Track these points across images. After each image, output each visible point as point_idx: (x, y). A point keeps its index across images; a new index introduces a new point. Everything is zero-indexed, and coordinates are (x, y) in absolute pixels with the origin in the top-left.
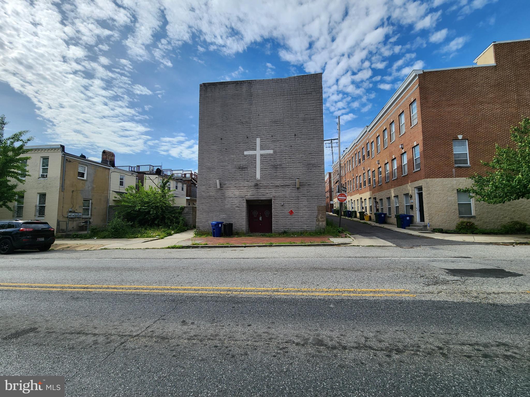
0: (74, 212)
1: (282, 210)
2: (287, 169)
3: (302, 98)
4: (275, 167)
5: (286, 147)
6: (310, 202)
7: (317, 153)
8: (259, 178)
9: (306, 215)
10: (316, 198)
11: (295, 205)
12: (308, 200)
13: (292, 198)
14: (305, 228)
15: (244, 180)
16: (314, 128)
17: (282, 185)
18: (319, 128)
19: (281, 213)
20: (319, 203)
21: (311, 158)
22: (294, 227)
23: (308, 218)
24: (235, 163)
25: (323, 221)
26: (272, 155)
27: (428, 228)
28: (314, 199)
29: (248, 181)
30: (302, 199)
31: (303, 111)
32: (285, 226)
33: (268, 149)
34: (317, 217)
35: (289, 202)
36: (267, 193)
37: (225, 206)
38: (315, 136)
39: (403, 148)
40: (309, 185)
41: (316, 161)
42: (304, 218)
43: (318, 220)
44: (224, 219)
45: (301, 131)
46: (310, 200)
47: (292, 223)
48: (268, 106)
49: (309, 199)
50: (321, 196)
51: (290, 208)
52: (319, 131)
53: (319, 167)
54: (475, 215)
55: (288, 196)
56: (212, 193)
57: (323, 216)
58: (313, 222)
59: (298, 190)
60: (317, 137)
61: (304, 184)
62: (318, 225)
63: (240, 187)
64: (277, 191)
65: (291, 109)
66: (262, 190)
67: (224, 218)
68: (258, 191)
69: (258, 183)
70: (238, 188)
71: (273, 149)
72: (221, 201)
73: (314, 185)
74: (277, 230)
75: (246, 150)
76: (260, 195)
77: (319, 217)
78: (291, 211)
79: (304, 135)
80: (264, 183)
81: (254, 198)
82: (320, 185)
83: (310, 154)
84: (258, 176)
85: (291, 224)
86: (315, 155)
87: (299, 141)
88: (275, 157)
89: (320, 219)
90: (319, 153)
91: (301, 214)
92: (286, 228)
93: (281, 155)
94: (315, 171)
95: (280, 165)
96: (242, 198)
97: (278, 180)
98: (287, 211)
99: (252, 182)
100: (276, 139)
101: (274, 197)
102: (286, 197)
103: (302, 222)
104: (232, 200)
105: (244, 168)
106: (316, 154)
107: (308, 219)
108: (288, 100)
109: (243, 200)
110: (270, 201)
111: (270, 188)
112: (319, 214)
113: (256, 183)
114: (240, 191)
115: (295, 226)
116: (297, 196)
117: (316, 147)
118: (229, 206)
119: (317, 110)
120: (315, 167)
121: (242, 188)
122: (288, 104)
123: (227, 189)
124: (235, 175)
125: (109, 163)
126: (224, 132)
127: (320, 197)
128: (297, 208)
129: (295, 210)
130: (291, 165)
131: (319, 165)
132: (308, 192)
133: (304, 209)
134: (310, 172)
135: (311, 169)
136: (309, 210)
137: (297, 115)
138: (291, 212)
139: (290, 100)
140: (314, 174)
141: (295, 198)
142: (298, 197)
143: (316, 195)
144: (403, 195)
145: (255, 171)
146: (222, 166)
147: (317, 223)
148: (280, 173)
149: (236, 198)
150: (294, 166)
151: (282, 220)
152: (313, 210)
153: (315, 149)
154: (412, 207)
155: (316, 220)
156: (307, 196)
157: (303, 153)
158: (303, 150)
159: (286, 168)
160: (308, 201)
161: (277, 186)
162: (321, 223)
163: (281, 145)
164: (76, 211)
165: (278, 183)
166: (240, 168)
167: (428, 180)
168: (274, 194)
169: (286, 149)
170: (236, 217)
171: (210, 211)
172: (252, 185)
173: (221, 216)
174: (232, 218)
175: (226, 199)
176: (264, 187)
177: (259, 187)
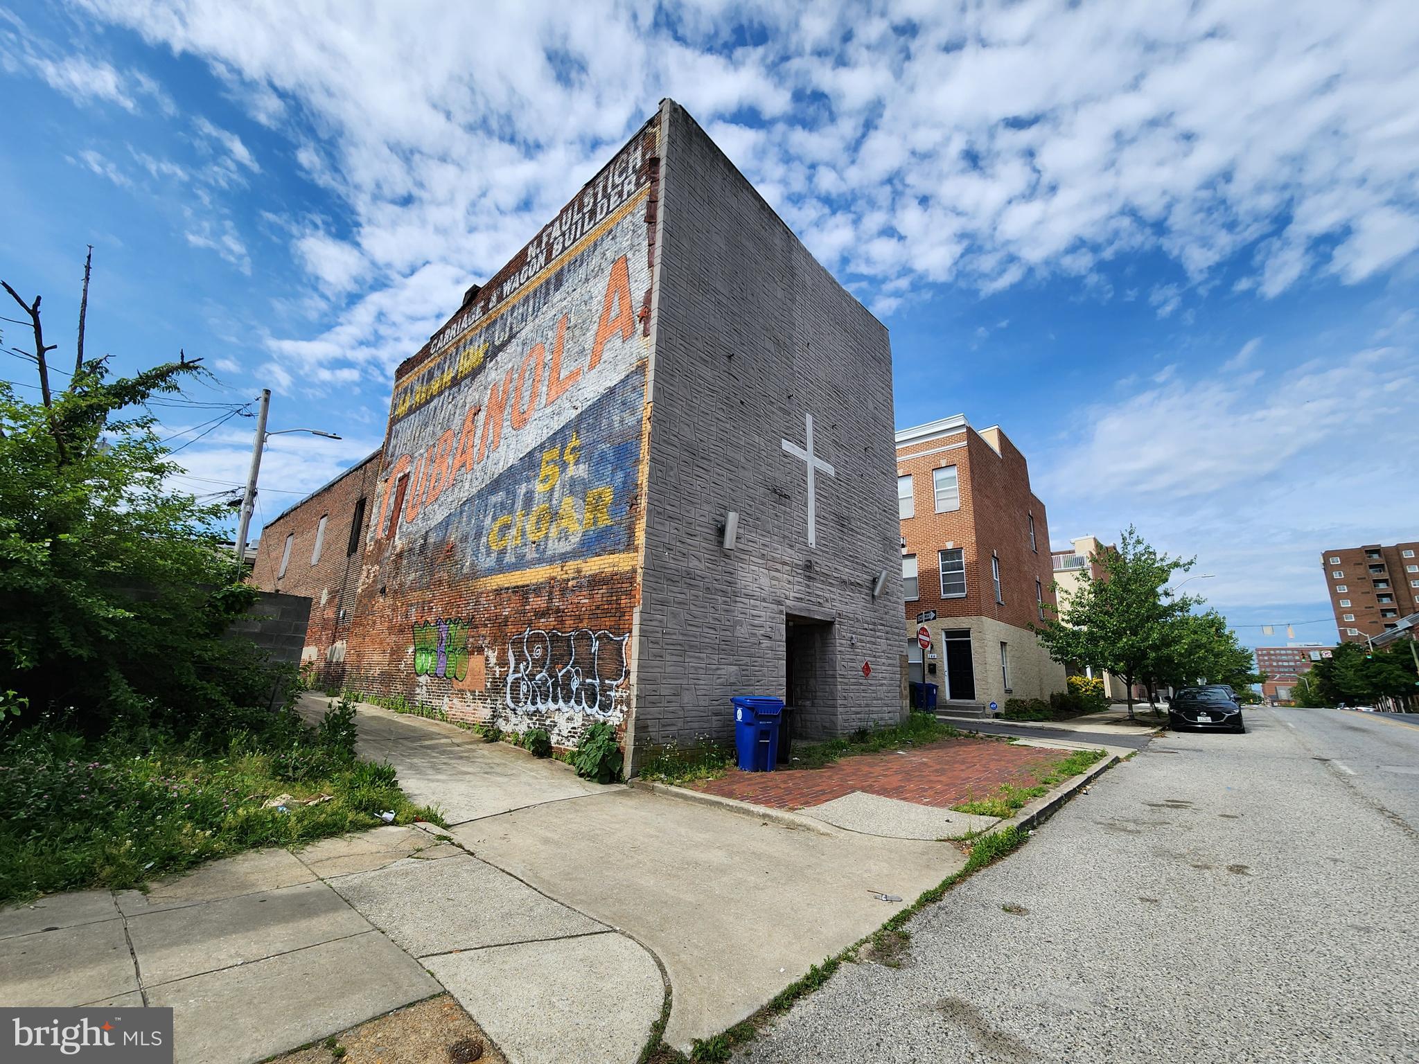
1: (852, 661)
2: (858, 536)
4: (841, 522)
5: (854, 471)
6: (890, 642)
7: (892, 514)
8: (813, 545)
9: (885, 679)
10: (897, 631)
11: (871, 646)
12: (888, 636)
13: (866, 626)
14: (886, 716)
15: (784, 537)
16: (886, 449)
17: (853, 580)
19: (850, 669)
20: (901, 646)
21: (886, 522)
22: (872, 716)
23: (889, 689)
24: (763, 467)
25: (906, 698)
26: (833, 483)
27: (988, 711)
28: (895, 634)
29: (791, 547)
30: (879, 630)
32: (860, 714)
33: (826, 461)
34: (900, 686)
35: (862, 638)
36: (827, 600)
37: (734, 626)
40: (886, 593)
41: (892, 534)
42: (884, 688)
44: (732, 684)
46: (890, 636)
47: (869, 703)
49: (888, 632)
50: (902, 628)
51: (864, 655)
53: (896, 550)
54: (1011, 687)
55: (861, 618)
56: (696, 563)
57: (906, 684)
58: (896, 698)
59: (873, 602)
62: (902, 708)
63: (774, 560)
64: (842, 596)
66: (817, 588)
67: (732, 680)
68: (808, 586)
69: (814, 559)
70: (769, 563)
71: (834, 467)
72: (725, 603)
73: (892, 595)
74: (847, 729)
75: (786, 436)
76: (813, 603)
77: (903, 686)
78: (867, 664)
79: (876, 457)
80: (823, 564)
81: (801, 610)
82: (899, 597)
83: (884, 511)
84: (811, 537)
85: (867, 706)
86: (889, 516)
87: (871, 469)
88: (837, 491)
89: (904, 692)
90: (894, 516)
91: (880, 675)
92: (860, 720)
93: (847, 490)
94: (892, 558)
95: (847, 519)
96: (779, 603)
97: (845, 562)
98: (860, 663)
99: (798, 550)
101: (839, 615)
102: (857, 620)
103: (882, 699)
104: (754, 607)
105: (784, 496)
107: (890, 692)
109: (781, 612)
110: (830, 624)
111: (832, 585)
112: (901, 676)
113: (809, 559)
114: (772, 578)
115: (873, 713)
116: (873, 620)
118: (745, 630)
119: (888, 408)
120: (892, 548)
121: (779, 566)
123: (742, 560)
124: (762, 512)
127: (901, 631)
128: (875, 656)
129: (872, 663)
130: (862, 528)
131: (895, 546)
132: (886, 613)
133: (883, 660)
134: (886, 558)
135: (887, 552)
136: (889, 665)
138: (867, 669)
139: (855, 351)
140: (891, 566)
141: (870, 626)
142: (874, 624)
143: (897, 625)
145: (805, 517)
147: (901, 702)
148: (848, 542)
149: (764, 600)
150: (867, 533)
151: (853, 692)
152: (894, 666)
153: (890, 502)
154: (933, 669)
155: (900, 694)
156: (886, 623)
157: (876, 503)
158: (876, 494)
159: (856, 532)
160: (887, 639)
161: (844, 582)
162: (904, 703)
163: (846, 462)
165: (845, 572)
166: (774, 491)
167: (980, 619)
168: (838, 606)
169: (854, 479)
170: (764, 676)
171: (691, 647)
172: (801, 563)
173: (723, 672)
174: (752, 682)
175: (738, 599)
176: (822, 578)
177: (812, 575)
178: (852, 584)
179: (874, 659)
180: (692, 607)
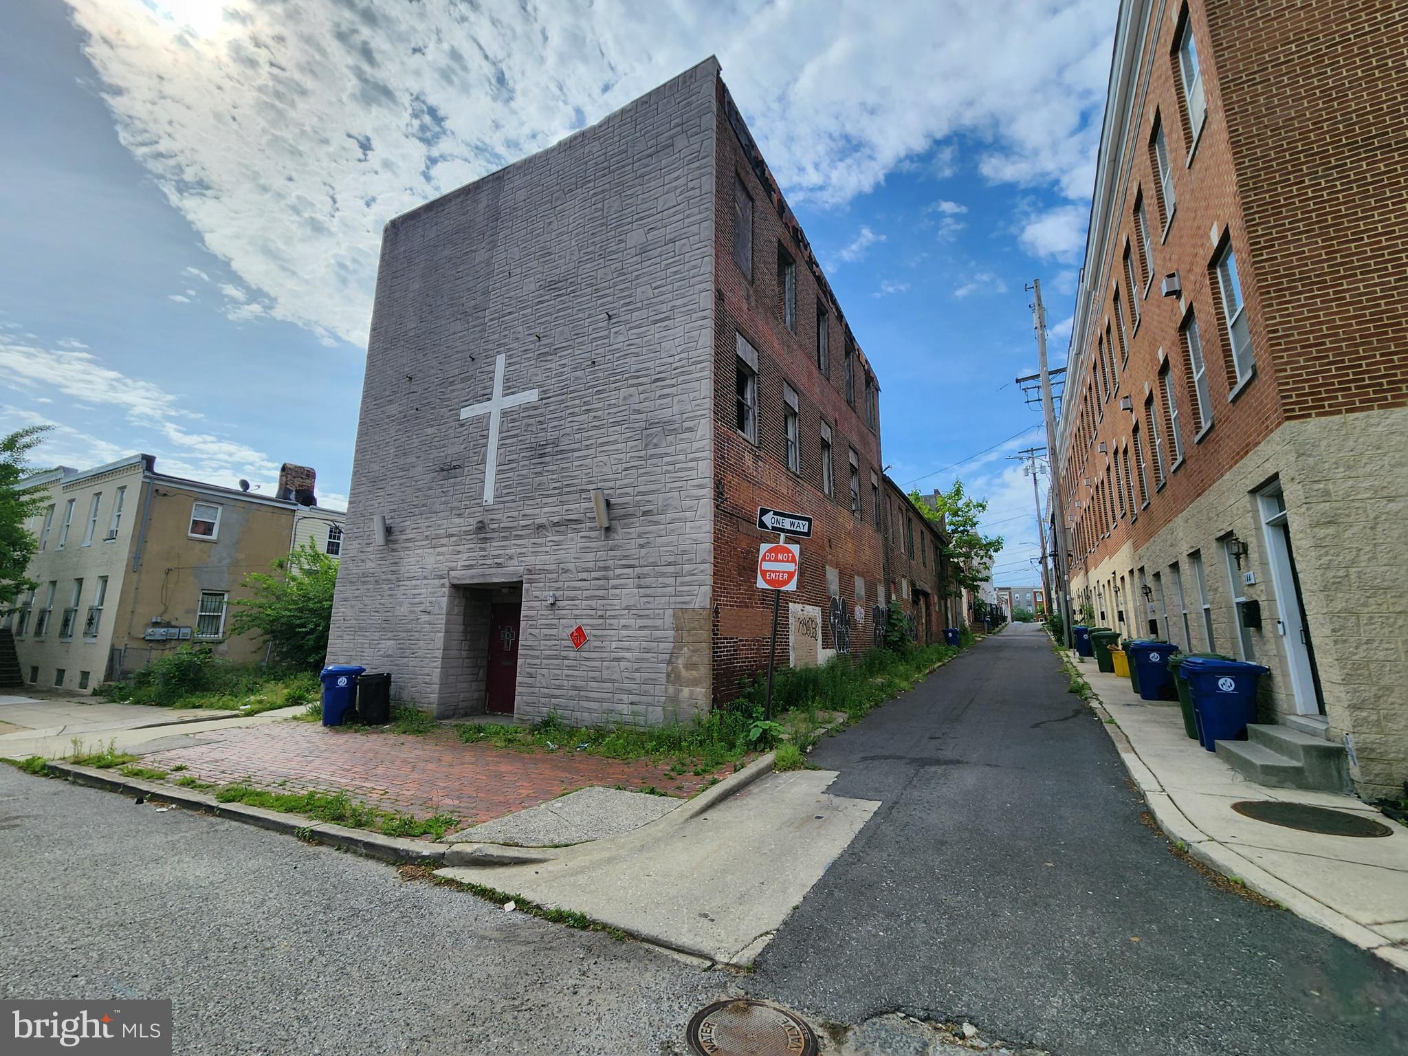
0: (168, 625)
1: (550, 626)
2: (576, 454)
3: (639, 173)
4: (539, 453)
5: (576, 369)
6: (649, 591)
7: (683, 373)
8: (491, 501)
9: (628, 650)
10: (671, 569)
11: (593, 603)
12: (642, 582)
13: (584, 575)
14: (625, 708)
15: (452, 509)
16: (676, 273)
17: (556, 519)
18: (694, 267)
19: (548, 637)
20: (681, 594)
21: (661, 397)
22: (585, 704)
23: (636, 666)
24: (435, 453)
25: (695, 682)
26: (535, 408)
28: (664, 575)
29: (459, 515)
30: (619, 577)
31: (642, 218)
32: (556, 697)
33: (525, 390)
34: (669, 662)
35: (572, 593)
36: (511, 558)
37: (395, 608)
38: (678, 303)
39: (1177, 294)
40: (645, 513)
41: (676, 409)
42: (623, 664)
43: (674, 678)
44: (388, 656)
45: (630, 296)
46: (648, 581)
47: (579, 684)
48: (538, 235)
49: (645, 576)
50: (689, 561)
51: (576, 617)
52: (693, 281)
53: (689, 430)
55: (571, 566)
57: (695, 659)
58: (654, 681)
59: (607, 538)
60: (684, 305)
61: (630, 511)
62: (674, 700)
63: (438, 537)
64: (540, 545)
65: (602, 225)
66: (494, 548)
67: (390, 652)
68: (484, 549)
69: (487, 518)
70: (433, 541)
71: (539, 387)
72: (390, 589)
73: (663, 511)
74: (528, 713)
75: (466, 403)
76: (490, 567)
77: (680, 662)
78: (579, 629)
79: (638, 309)
80: (502, 518)
81: (472, 577)
82: (690, 509)
83: (656, 380)
84: (489, 495)
85: (575, 688)
86: (673, 381)
87: (621, 338)
88: (541, 415)
89: (684, 673)
90: (689, 372)
91: (614, 645)
92: (557, 706)
93: (562, 402)
94: (670, 450)
95: (555, 442)
96: (441, 577)
97: (545, 500)
98: (566, 629)
99: (470, 516)
100: (550, 345)
101: (530, 571)
102: (566, 571)
103: (613, 681)
104: (415, 587)
105: (455, 467)
106: (681, 379)
107: (637, 671)
108: (595, 195)
109: (443, 585)
110: (515, 588)
111: (520, 537)
112: (678, 644)
113: (480, 519)
114: (439, 554)
115: (588, 699)
116: (601, 564)
117: (679, 349)
118: (405, 609)
119: (690, 198)
120: (674, 432)
121: (444, 541)
122: (596, 210)
123: (408, 549)
124: (429, 497)
125: (293, 496)
126: (420, 356)
127: (687, 568)
128: (601, 617)
129: (593, 627)
130: (588, 438)
131: (686, 425)
132: (642, 546)
133: (623, 622)
134: (653, 456)
135: (656, 446)
136: (642, 628)
137: (621, 241)
138: (579, 637)
139: (603, 191)
140: (668, 464)
141: (594, 575)
142: (606, 569)
143: (672, 559)
144: (1214, 544)
145: (481, 476)
146: (403, 470)
147: (671, 690)
148: (553, 473)
149: (425, 578)
150: (599, 441)
151: (548, 667)
152: (656, 628)
153: (677, 358)
154: (1251, 614)
155: (668, 675)
156: (635, 562)
157: (630, 382)
158: (634, 368)
159: (573, 451)
160: (639, 587)
161: (541, 527)
162: (686, 692)
163: (564, 366)
164: (174, 623)
165: (545, 513)
166: (442, 470)
167: (1313, 426)
168: (530, 560)
169: (577, 379)
170: (420, 648)
171: (360, 628)
172: (471, 528)
173: (383, 646)
174: (407, 655)
175: (401, 583)
176: (503, 534)
177: (488, 535)
178: (557, 524)
179: (601, 621)
180: (364, 598)
